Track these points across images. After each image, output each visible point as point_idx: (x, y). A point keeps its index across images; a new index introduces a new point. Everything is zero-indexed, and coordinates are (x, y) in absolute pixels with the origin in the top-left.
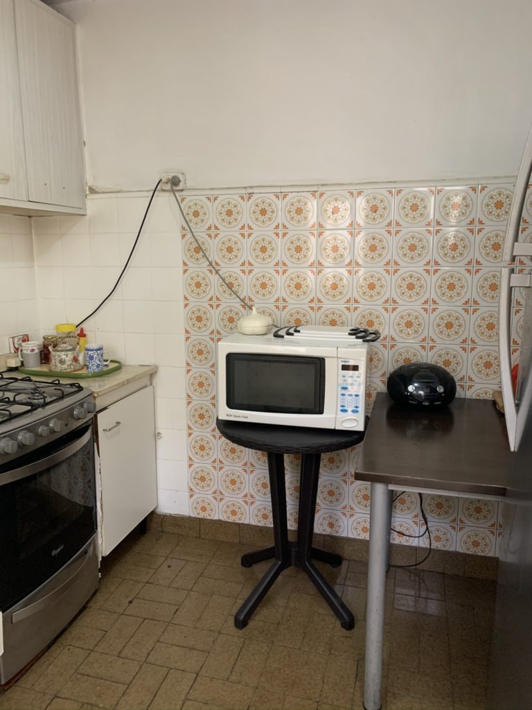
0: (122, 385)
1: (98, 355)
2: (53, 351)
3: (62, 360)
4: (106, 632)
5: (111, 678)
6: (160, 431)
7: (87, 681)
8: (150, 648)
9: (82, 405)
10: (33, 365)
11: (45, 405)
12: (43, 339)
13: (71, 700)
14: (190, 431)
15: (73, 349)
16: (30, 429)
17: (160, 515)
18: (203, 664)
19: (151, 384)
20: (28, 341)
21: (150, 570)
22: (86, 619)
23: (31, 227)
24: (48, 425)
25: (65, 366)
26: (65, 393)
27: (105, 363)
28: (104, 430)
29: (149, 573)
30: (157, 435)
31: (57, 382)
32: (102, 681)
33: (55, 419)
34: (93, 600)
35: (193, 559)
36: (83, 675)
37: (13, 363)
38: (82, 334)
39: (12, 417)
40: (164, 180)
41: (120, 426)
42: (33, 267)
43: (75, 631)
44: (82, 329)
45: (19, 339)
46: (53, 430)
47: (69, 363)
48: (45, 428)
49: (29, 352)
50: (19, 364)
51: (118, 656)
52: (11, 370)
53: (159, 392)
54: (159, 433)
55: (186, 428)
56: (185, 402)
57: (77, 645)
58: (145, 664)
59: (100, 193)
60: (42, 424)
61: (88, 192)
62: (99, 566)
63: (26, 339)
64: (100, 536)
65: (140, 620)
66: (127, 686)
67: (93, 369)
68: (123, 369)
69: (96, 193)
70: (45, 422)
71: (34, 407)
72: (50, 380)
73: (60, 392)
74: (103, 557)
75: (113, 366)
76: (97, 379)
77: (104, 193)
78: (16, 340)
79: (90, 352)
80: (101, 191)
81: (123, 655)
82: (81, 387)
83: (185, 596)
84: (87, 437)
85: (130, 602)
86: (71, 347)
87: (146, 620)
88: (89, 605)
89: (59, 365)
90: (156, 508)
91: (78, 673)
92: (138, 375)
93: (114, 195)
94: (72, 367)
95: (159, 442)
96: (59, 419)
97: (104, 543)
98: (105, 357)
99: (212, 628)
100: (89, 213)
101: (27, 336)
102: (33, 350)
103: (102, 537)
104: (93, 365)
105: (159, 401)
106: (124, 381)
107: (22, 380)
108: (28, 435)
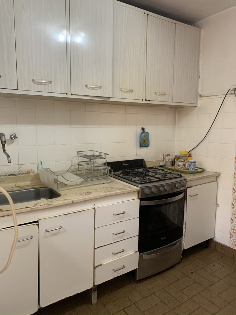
0: (201, 178)
1: (193, 164)
2: (176, 161)
3: (179, 164)
4: (179, 280)
5: (175, 297)
6: (219, 203)
7: (166, 294)
8: (195, 295)
9: (180, 183)
10: (169, 166)
11: (165, 180)
12: (175, 156)
13: (158, 298)
14: (233, 206)
15: (184, 161)
16: (157, 187)
17: (215, 242)
18: (217, 313)
19: (217, 181)
20: (169, 156)
21: (205, 264)
22: (172, 271)
23: (176, 112)
24: (164, 188)
25: (180, 167)
26: (174, 177)
27: (196, 169)
28: (190, 196)
29: (204, 264)
30: (217, 205)
31: (173, 173)
32: (172, 297)
33: (167, 186)
34: (178, 266)
35: (226, 267)
36: (165, 291)
37: (162, 164)
38: (190, 156)
39: (151, 182)
40: (232, 89)
41: (198, 196)
42: (175, 127)
43: (167, 274)
44: (190, 153)
45: (166, 155)
46: (166, 190)
47: (181, 166)
48: (163, 188)
49: (167, 160)
50: (164, 165)
51: (181, 291)
52: (161, 166)
53: (220, 186)
54: (218, 204)
55: (231, 204)
56: (232, 192)
57: (166, 279)
58: (190, 300)
59: (203, 97)
60: (162, 186)
61: (199, 97)
62: (182, 253)
63: (168, 155)
64: (183, 240)
65: (194, 282)
66: (180, 304)
67: (191, 170)
68: (205, 172)
69: (202, 97)
70: (163, 186)
71: (160, 180)
72: (170, 171)
73: (172, 176)
74: (184, 249)
75: (200, 170)
76: (191, 174)
77: (205, 97)
78: (164, 156)
79: (190, 163)
80: (204, 96)
81: (182, 291)
82: (181, 176)
83: (217, 281)
84: (181, 196)
85: (192, 273)
86: (183, 160)
87: (197, 283)
88: (176, 267)
89: (177, 167)
90: (214, 238)
91: (164, 290)
92: (209, 175)
93: (209, 97)
94: (183, 168)
95: (218, 208)
96: (169, 186)
97: (185, 243)
98: (196, 166)
99: (226, 300)
100: (198, 105)
101: (169, 154)
102: (169, 160)
103: (184, 240)
104: (190, 168)
105: (219, 189)
106: (201, 177)
107: (161, 170)
108: (155, 189)
